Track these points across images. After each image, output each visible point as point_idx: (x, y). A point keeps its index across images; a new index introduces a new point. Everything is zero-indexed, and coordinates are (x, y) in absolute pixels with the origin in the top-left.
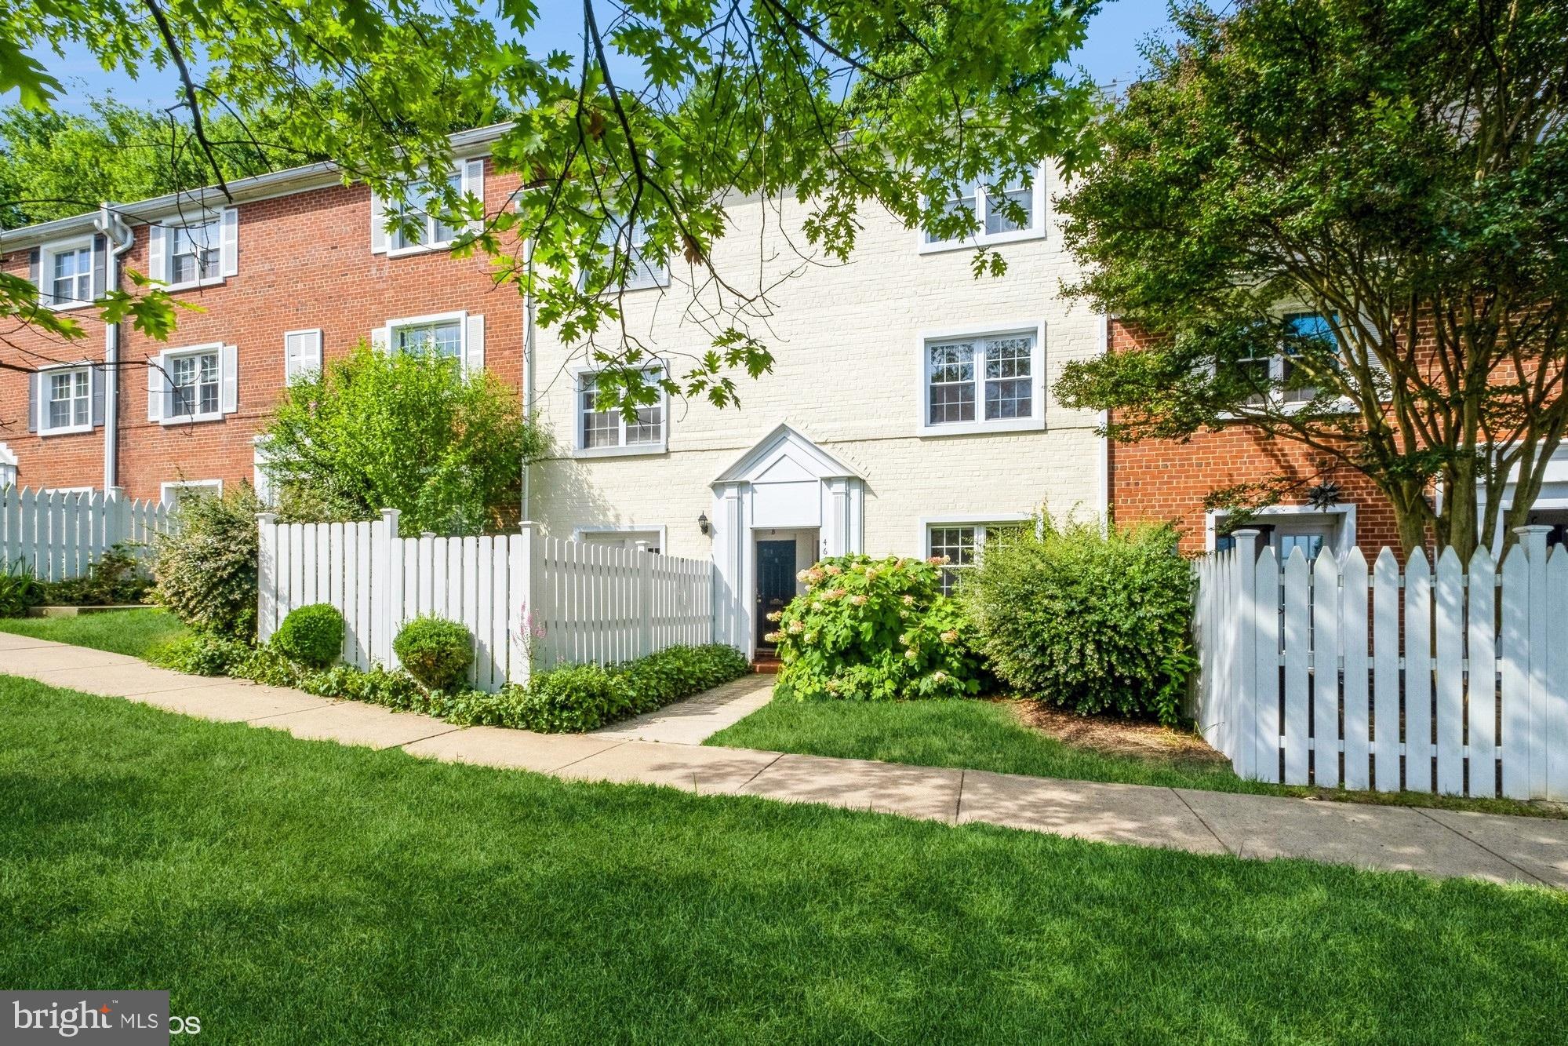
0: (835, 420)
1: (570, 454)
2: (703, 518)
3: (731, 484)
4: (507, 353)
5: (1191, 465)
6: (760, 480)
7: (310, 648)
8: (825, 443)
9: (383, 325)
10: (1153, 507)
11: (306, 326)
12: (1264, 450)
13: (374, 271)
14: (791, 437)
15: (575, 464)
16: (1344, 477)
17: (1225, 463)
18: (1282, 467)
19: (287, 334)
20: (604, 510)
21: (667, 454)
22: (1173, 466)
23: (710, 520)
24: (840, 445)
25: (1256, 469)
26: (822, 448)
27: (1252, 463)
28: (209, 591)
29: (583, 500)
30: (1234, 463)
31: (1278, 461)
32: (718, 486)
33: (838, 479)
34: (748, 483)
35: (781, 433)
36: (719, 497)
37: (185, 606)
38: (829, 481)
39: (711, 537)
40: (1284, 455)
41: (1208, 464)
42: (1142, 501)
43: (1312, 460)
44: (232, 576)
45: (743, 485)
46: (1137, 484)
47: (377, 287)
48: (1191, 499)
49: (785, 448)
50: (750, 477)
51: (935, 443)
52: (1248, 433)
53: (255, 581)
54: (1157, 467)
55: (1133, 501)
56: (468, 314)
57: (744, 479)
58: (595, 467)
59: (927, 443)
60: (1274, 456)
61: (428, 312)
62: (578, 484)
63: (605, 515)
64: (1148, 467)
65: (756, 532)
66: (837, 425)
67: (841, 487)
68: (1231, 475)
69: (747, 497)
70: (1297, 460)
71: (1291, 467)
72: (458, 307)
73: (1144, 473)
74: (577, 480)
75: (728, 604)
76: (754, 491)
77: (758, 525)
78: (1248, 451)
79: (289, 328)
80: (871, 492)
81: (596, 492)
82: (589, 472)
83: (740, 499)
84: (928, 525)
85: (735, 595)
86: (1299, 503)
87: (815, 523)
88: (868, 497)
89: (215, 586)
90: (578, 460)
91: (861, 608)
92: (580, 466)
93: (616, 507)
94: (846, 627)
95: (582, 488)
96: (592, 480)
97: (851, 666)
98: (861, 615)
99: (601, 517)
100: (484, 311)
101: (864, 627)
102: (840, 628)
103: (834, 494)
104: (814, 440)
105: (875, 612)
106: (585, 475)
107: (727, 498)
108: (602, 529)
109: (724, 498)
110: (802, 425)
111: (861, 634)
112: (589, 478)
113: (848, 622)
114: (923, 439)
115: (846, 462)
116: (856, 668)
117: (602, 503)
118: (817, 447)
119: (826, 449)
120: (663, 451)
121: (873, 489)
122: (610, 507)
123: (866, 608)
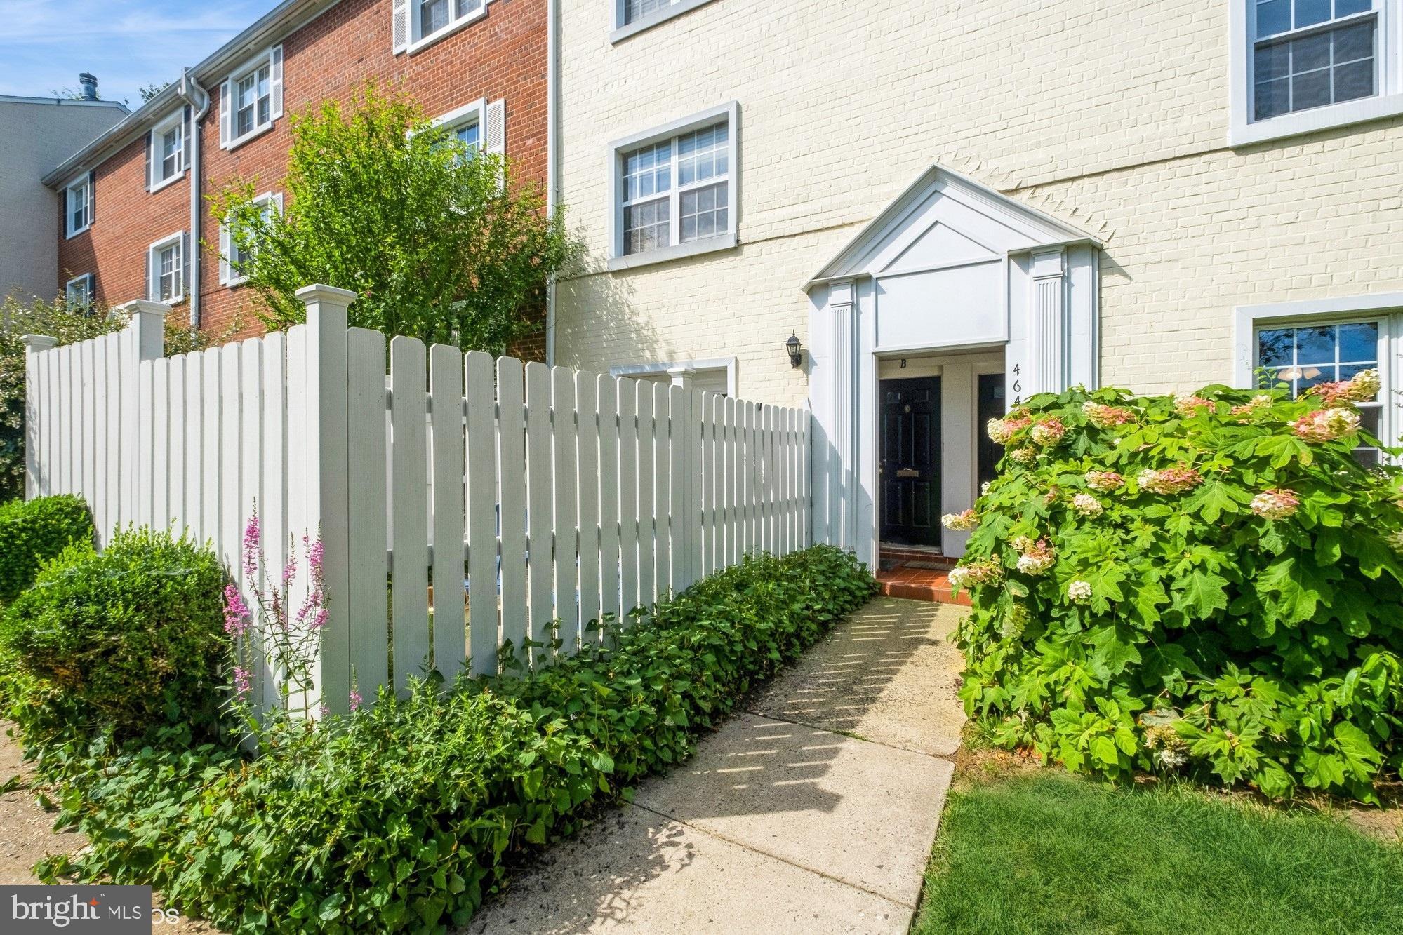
0: (1037, 145)
1: (605, 267)
2: (793, 342)
3: (840, 283)
4: (530, 142)
6: (890, 272)
8: (1018, 189)
13: (396, 75)
14: (950, 189)
15: (612, 280)
20: (652, 344)
21: (737, 249)
23: (807, 344)
24: (1048, 190)
26: (1015, 199)
29: (624, 330)
32: (818, 289)
33: (1047, 251)
34: (869, 277)
35: (934, 178)
36: (820, 307)
38: (1024, 257)
39: (807, 371)
45: (861, 282)
49: (936, 210)
50: (873, 267)
51: (1273, 155)
56: (488, 102)
57: (863, 271)
58: (639, 281)
59: (1253, 157)
61: (447, 110)
62: (617, 309)
63: (652, 350)
65: (883, 360)
66: (1041, 155)
67: (1053, 265)
69: (867, 302)
72: (476, 94)
74: (615, 301)
75: (836, 480)
76: (878, 290)
77: (888, 345)
80: (1116, 269)
81: (641, 320)
82: (632, 291)
83: (854, 306)
84: (1257, 323)
85: (847, 465)
87: (1000, 336)
88: (1108, 280)
90: (617, 273)
91: (1269, 525)
92: (619, 281)
93: (667, 337)
94: (1202, 567)
95: (623, 314)
96: (633, 300)
97: (1216, 671)
98: (1272, 542)
99: (647, 353)
100: (505, 93)
101: (1278, 576)
102: (1179, 569)
103: (1036, 279)
104: (995, 186)
105: (1319, 533)
106: (626, 295)
107: (833, 306)
108: (648, 369)
109: (828, 306)
110: (974, 165)
111: (1275, 596)
112: (631, 298)
113: (1202, 552)
114: (1242, 149)
115: (1063, 217)
116: (1231, 681)
117: (649, 333)
118: (1002, 199)
119: (1021, 199)
120: (732, 244)
121: (1120, 262)
122: (660, 339)
123: (1290, 526)
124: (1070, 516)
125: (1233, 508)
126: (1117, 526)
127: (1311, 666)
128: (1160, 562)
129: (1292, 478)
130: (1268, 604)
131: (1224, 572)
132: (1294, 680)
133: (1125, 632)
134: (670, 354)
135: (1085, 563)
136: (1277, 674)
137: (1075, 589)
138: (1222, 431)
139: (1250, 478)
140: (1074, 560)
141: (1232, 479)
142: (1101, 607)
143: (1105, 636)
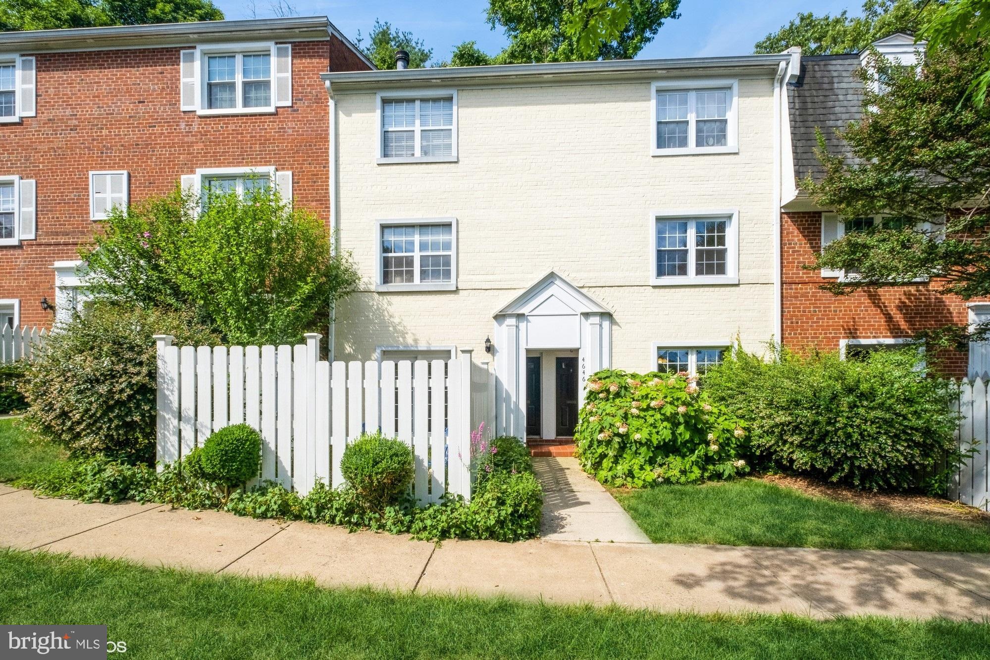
0: (589, 271)
1: (373, 288)
2: (488, 340)
3: (511, 316)
4: (314, 203)
5: (830, 311)
6: (533, 313)
7: (238, 470)
8: (583, 287)
9: (192, 172)
10: (808, 338)
11: (111, 168)
12: (874, 303)
13: (183, 125)
14: (558, 282)
15: (376, 296)
16: (919, 321)
17: (851, 311)
18: (884, 314)
19: (91, 173)
20: (403, 334)
21: (456, 291)
22: (820, 311)
23: (494, 342)
24: (593, 289)
25: (869, 314)
26: (582, 290)
27: (867, 311)
28: (105, 414)
29: (384, 325)
30: (856, 311)
31: (882, 310)
32: (500, 317)
33: (594, 314)
34: (523, 315)
35: (551, 278)
36: (500, 325)
37: (71, 429)
38: (586, 315)
39: (493, 355)
40: (885, 307)
41: (841, 311)
42: (800, 334)
43: (901, 310)
44: (130, 398)
45: (520, 317)
46: (797, 323)
47: (186, 139)
48: (830, 333)
49: (552, 290)
50: (525, 310)
51: (662, 290)
52: (864, 291)
53: (153, 402)
54: (810, 312)
55: (795, 334)
56: (277, 170)
57: (521, 312)
58: (395, 299)
59: (657, 290)
60: (880, 307)
61: (239, 164)
62: (379, 312)
63: (404, 338)
64: (804, 311)
65: (528, 351)
66: (591, 275)
67: (596, 320)
68: (854, 318)
69: (523, 325)
70: (892, 310)
71: (889, 314)
72: (267, 163)
73: (802, 316)
74: (378, 309)
75: (508, 405)
76: (528, 321)
77: (530, 346)
78: (864, 303)
79: (93, 168)
80: (616, 324)
81: (396, 320)
82: (390, 304)
83: (517, 327)
84: (659, 348)
85: (514, 399)
86: (894, 337)
87: (577, 346)
88: (614, 327)
89: (110, 409)
90: (380, 293)
91: (680, 415)
92: (381, 298)
93: (414, 332)
94: (666, 428)
95: (384, 316)
96: (391, 309)
97: (667, 457)
98: (682, 420)
99: (401, 339)
100: (292, 168)
101: (681, 428)
102: (660, 429)
103: (591, 324)
104: (575, 284)
105: (690, 417)
106: (386, 306)
107: (507, 326)
108: (401, 348)
109: (504, 326)
110: (567, 273)
111: (680, 434)
112: (389, 308)
113: (665, 424)
114: (654, 287)
115: (599, 301)
116: (671, 458)
117: (402, 328)
118: (577, 290)
119: (584, 291)
120: (455, 289)
121: (618, 321)
122: (409, 332)
123: (685, 415)
124: (629, 416)
125: (673, 412)
126: (642, 418)
127: (686, 452)
128: (655, 427)
129: (684, 404)
130: (678, 436)
131: (671, 429)
132: (683, 456)
133: (649, 448)
134: (416, 341)
135: (638, 429)
136: (679, 455)
137: (637, 436)
138: (669, 390)
139: (676, 403)
140: (633, 429)
141: (671, 403)
142: (644, 441)
143: (643, 450)
